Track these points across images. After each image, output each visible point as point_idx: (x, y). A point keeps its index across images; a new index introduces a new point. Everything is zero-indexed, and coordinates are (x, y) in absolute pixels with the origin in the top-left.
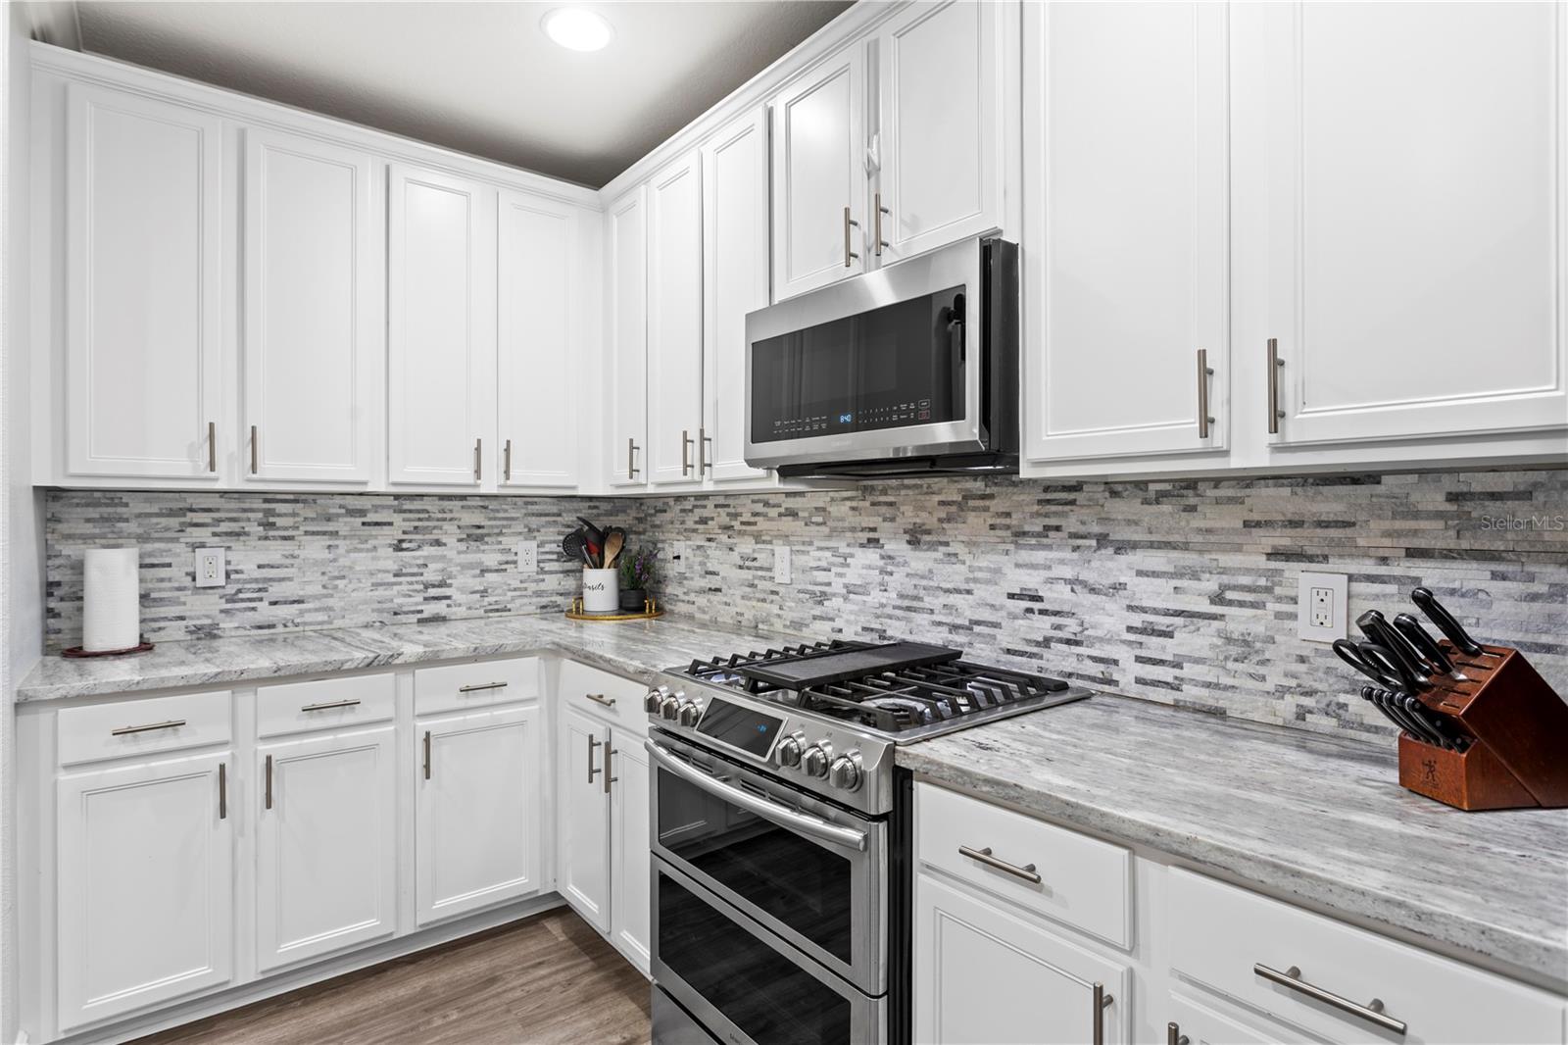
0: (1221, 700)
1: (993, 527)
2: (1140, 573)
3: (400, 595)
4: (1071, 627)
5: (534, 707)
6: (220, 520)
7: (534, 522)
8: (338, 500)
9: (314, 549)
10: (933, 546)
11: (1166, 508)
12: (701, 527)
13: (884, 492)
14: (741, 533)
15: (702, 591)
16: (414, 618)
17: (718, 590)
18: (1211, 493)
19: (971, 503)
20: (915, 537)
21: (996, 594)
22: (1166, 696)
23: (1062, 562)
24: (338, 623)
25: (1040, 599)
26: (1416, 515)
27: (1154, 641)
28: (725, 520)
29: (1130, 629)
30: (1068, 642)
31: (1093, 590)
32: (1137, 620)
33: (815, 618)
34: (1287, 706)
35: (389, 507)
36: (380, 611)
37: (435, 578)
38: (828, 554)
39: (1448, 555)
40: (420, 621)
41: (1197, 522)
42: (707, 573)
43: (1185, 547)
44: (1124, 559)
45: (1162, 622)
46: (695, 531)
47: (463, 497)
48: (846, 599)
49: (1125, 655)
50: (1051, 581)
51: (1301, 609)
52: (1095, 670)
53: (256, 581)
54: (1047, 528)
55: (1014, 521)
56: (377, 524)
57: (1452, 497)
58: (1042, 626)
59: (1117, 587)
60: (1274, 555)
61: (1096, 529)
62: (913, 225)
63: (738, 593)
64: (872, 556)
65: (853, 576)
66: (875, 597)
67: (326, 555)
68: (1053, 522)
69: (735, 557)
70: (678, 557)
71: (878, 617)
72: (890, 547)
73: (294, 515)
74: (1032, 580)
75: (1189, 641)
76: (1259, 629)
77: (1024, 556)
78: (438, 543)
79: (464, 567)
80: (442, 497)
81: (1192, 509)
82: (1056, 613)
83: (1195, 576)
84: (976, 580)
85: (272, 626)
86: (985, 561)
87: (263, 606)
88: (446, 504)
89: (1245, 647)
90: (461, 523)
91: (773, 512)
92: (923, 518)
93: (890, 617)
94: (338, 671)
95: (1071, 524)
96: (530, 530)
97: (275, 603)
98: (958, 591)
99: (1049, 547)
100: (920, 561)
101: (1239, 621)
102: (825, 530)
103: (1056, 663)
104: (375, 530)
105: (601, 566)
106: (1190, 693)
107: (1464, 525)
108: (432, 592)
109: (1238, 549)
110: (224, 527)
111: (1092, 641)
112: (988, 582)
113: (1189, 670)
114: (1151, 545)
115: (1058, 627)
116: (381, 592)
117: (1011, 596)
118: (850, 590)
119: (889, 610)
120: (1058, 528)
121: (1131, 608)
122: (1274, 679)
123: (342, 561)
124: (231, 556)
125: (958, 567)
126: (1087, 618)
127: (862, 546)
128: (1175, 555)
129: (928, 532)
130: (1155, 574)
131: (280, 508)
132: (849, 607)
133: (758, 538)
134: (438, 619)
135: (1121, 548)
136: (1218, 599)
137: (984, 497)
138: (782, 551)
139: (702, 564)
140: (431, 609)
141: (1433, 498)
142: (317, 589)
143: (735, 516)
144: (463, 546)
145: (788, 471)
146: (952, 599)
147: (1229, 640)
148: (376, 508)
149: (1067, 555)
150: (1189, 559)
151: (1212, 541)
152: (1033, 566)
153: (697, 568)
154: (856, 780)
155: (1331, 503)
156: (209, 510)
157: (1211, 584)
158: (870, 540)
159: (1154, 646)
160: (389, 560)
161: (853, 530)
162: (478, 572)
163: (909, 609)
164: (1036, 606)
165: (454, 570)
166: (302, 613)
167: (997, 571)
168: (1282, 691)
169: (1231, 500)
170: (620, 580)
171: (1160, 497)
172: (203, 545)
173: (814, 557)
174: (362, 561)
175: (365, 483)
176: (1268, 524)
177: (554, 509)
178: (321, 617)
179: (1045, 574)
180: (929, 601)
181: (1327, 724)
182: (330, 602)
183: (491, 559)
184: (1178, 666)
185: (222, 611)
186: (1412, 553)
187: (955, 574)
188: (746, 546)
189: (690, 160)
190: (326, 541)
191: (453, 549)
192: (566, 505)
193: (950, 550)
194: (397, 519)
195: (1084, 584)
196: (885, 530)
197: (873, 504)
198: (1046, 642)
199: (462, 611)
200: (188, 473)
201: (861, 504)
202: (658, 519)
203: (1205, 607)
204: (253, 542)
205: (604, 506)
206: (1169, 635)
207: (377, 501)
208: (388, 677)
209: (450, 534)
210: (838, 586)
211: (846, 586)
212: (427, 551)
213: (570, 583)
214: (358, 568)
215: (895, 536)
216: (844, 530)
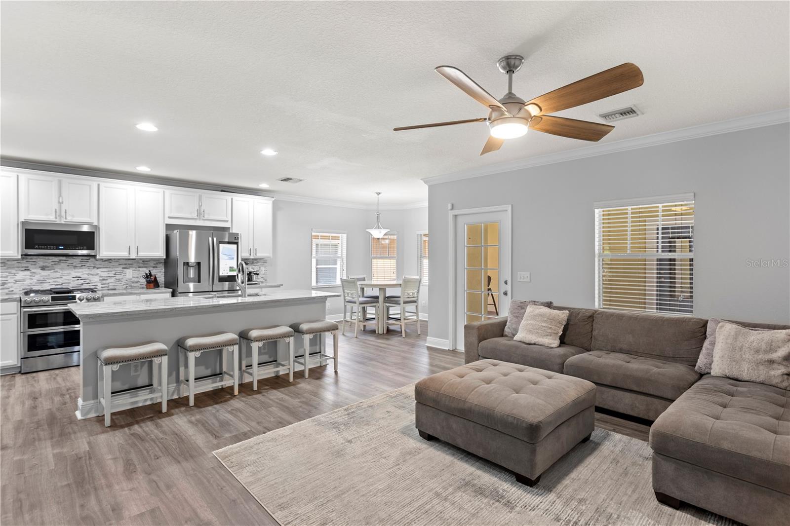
0: (115, 287)
1: (68, 266)
2: (102, 272)
4: (88, 281)
10: (49, 270)
11: (106, 262)
18: (114, 260)
19: (62, 261)
20: (43, 268)
21: (70, 277)
22: (107, 288)
23: (85, 271)
25: (80, 277)
26: (139, 263)
27: (105, 281)
29: (100, 280)
30: (87, 283)
31: (93, 275)
32: (101, 278)
34: (125, 286)
38: (7, 274)
39: (143, 267)
41: (111, 264)
43: (110, 268)
44: (98, 270)
45: (106, 278)
49: (99, 284)
51: (127, 274)
54: (82, 266)
55: (74, 264)
57: (143, 261)
58: (81, 281)
59: (97, 274)
60: (123, 268)
61: (93, 265)
64: (26, 273)
65: (17, 278)
66: (28, 282)
71: (29, 286)
74: (79, 275)
75: (109, 280)
76: (121, 277)
77: (76, 270)
81: (111, 262)
83: (111, 271)
84: (63, 275)
86: (65, 272)
89: (119, 280)
92: (46, 264)
93: (34, 285)
95: (88, 264)
98: (58, 278)
99: (82, 269)
100: (45, 273)
101: (118, 277)
102: (5, 267)
106: (110, 287)
107: (144, 264)
109: (118, 268)
111: (92, 283)
112: (66, 275)
113: (110, 284)
114: (104, 268)
117: (73, 277)
118: (16, 281)
119: (34, 284)
120: (85, 266)
122: (123, 283)
125: (58, 274)
126: (91, 279)
127: (22, 271)
129: (48, 267)
130: (104, 272)
132: (16, 285)
135: (98, 268)
136: (115, 274)
141: (141, 262)
146: (55, 280)
147: (117, 279)
149: (87, 270)
150: (111, 269)
151: (114, 267)
152: (79, 272)
155: (130, 262)
157: (114, 272)
158: (25, 270)
159: (104, 282)
161: (18, 267)
163: (41, 283)
164: (80, 279)
167: (70, 273)
168: (124, 285)
169: (117, 261)
176: (122, 264)
179: (82, 273)
180: (48, 281)
181: (130, 287)
184: (108, 284)
186: (139, 267)
187: (58, 275)
193: (56, 270)
195: (90, 274)
196: (31, 267)
197: (27, 261)
198: (82, 284)
201: (22, 262)
203: (113, 275)
206: (107, 280)
210: (12, 280)
211: (15, 280)
215: (36, 268)
216: (14, 268)
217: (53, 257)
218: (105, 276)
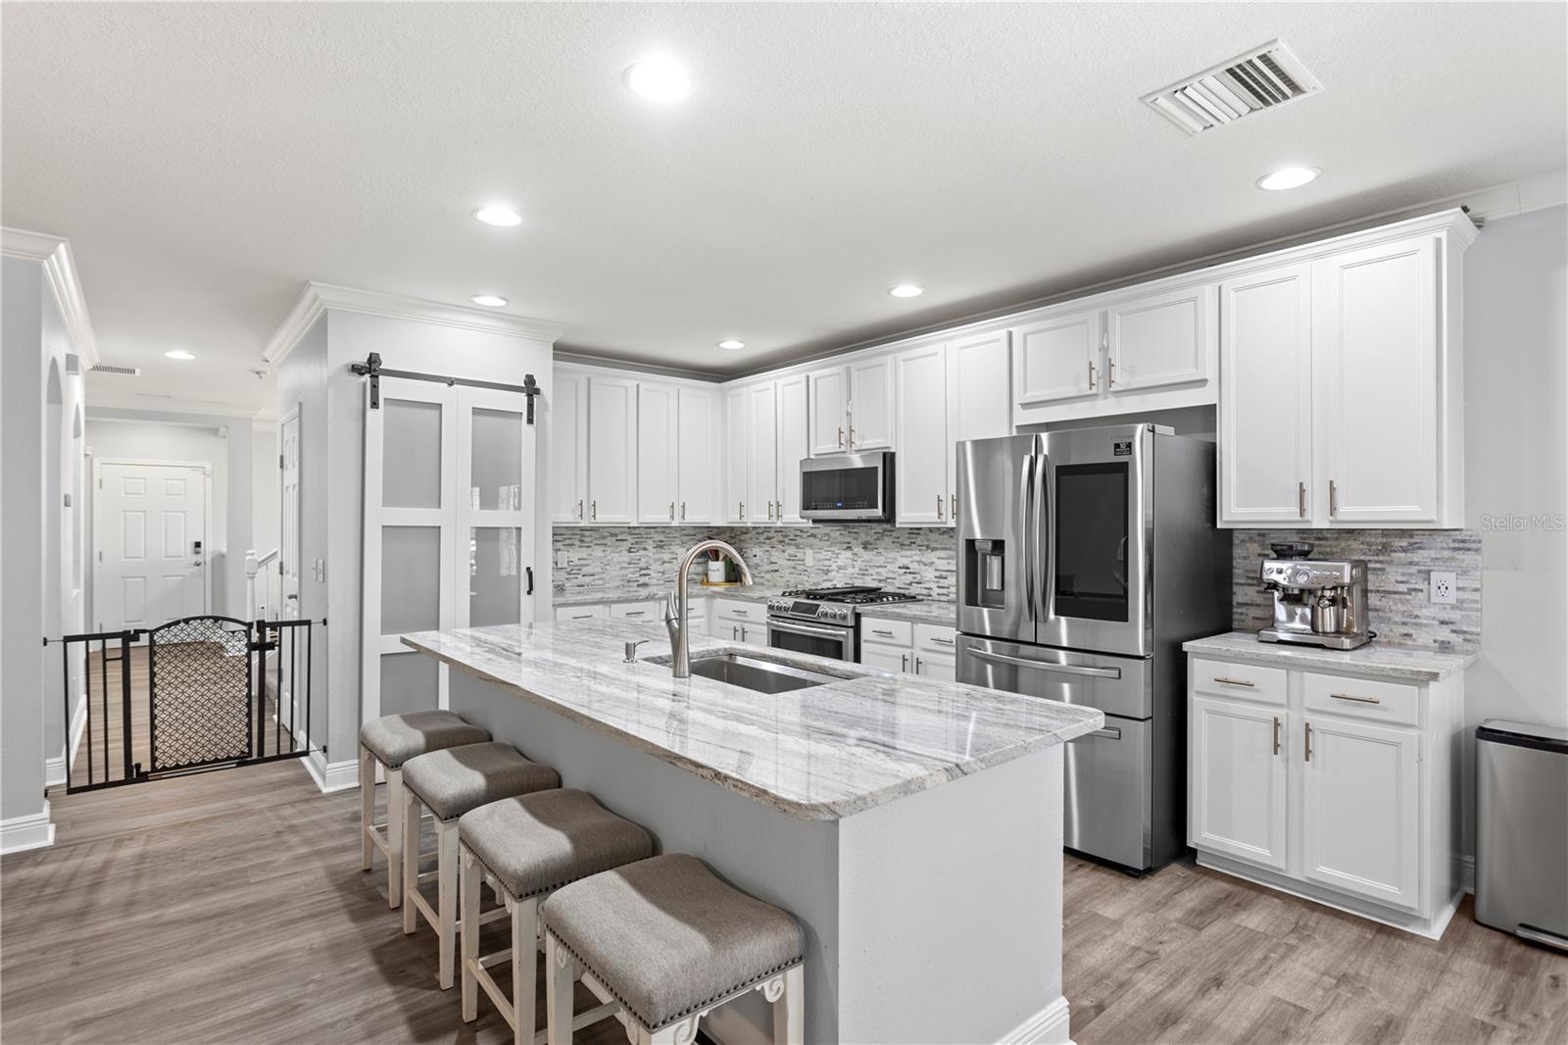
2: (939, 558)
3: (631, 573)
4: (919, 577)
5: (702, 620)
6: (565, 539)
7: (685, 539)
8: (609, 530)
9: (598, 552)
10: (872, 549)
11: (945, 536)
12: (768, 541)
13: (853, 528)
14: (788, 544)
15: (769, 572)
16: (636, 584)
17: (777, 571)
19: (886, 533)
20: (866, 546)
21: (894, 567)
22: (946, 598)
23: (916, 555)
24: (607, 585)
25: (908, 568)
27: (942, 580)
28: (781, 538)
29: (936, 577)
30: (918, 583)
31: (925, 565)
32: (937, 574)
33: (825, 580)
35: (625, 532)
36: (623, 580)
37: (645, 566)
38: (830, 553)
40: (638, 585)
42: (771, 563)
44: (934, 553)
45: (944, 574)
46: (764, 543)
47: (655, 528)
48: (838, 571)
49: (934, 586)
50: (912, 562)
52: (925, 592)
53: (577, 565)
54: (911, 543)
55: (901, 540)
56: (622, 540)
58: (910, 577)
59: (932, 563)
61: (926, 543)
62: (863, 438)
63: (788, 571)
64: (848, 554)
65: (840, 562)
66: (850, 570)
67: (603, 554)
68: (913, 541)
69: (786, 555)
70: (755, 556)
71: (851, 579)
72: (856, 550)
73: (591, 536)
74: (906, 562)
77: (904, 553)
78: (645, 549)
79: (656, 560)
80: (647, 528)
82: (914, 573)
84: (887, 562)
85: (583, 586)
86: (891, 555)
87: (580, 576)
88: (648, 531)
90: (656, 539)
91: (805, 535)
92: (868, 538)
93: (856, 578)
94: (637, 600)
95: (919, 542)
96: (683, 543)
97: (584, 576)
98: (881, 567)
99: (911, 550)
100: (867, 555)
102: (828, 543)
103: (914, 590)
104: (621, 543)
105: (717, 560)
108: (643, 572)
110: (567, 542)
111: (925, 582)
112: (891, 563)
114: (941, 549)
115: (914, 578)
116: (623, 572)
117: (900, 568)
118: (840, 568)
119: (854, 576)
120: (915, 543)
121: (936, 570)
123: (609, 558)
124: (569, 554)
125: (881, 557)
126: (923, 574)
127: (844, 549)
128: (948, 552)
129: (870, 544)
130: (943, 558)
131: (586, 533)
132: (840, 575)
133: (797, 547)
134: (645, 585)
135: (933, 549)
137: (890, 531)
138: (809, 552)
139: (768, 559)
140: (643, 580)
142: (598, 570)
143: (786, 536)
144: (655, 550)
145: (815, 521)
148: (622, 533)
149: (917, 552)
152: (907, 557)
153: (765, 560)
154: (844, 617)
156: (561, 535)
158: (848, 547)
160: (626, 557)
161: (841, 543)
162: (660, 563)
163: (863, 574)
164: (908, 571)
165: (651, 562)
166: (594, 580)
167: (895, 559)
170: (726, 566)
171: (944, 532)
172: (559, 550)
173: (824, 555)
174: (616, 557)
175: (629, 523)
177: (693, 533)
178: (601, 582)
179: (911, 559)
180: (871, 571)
182: (604, 575)
183: (667, 557)
184: (948, 588)
185: (567, 579)
187: (880, 560)
188: (791, 550)
189: (770, 384)
190: (603, 548)
191: (651, 552)
192: (698, 530)
193: (878, 551)
194: (629, 538)
195: (922, 562)
196: (854, 543)
197: (849, 533)
198: (911, 584)
199: (654, 581)
200: (572, 521)
201: (844, 532)
202: (743, 537)
204: (577, 549)
205: (715, 531)
206: (946, 578)
207: (623, 530)
208: (652, 603)
209: (650, 545)
210: (834, 567)
211: (838, 566)
212: (641, 552)
213: (700, 569)
214: (615, 560)
215: (857, 546)
216: (837, 543)
217: (876, 524)
218: (944, 568)
